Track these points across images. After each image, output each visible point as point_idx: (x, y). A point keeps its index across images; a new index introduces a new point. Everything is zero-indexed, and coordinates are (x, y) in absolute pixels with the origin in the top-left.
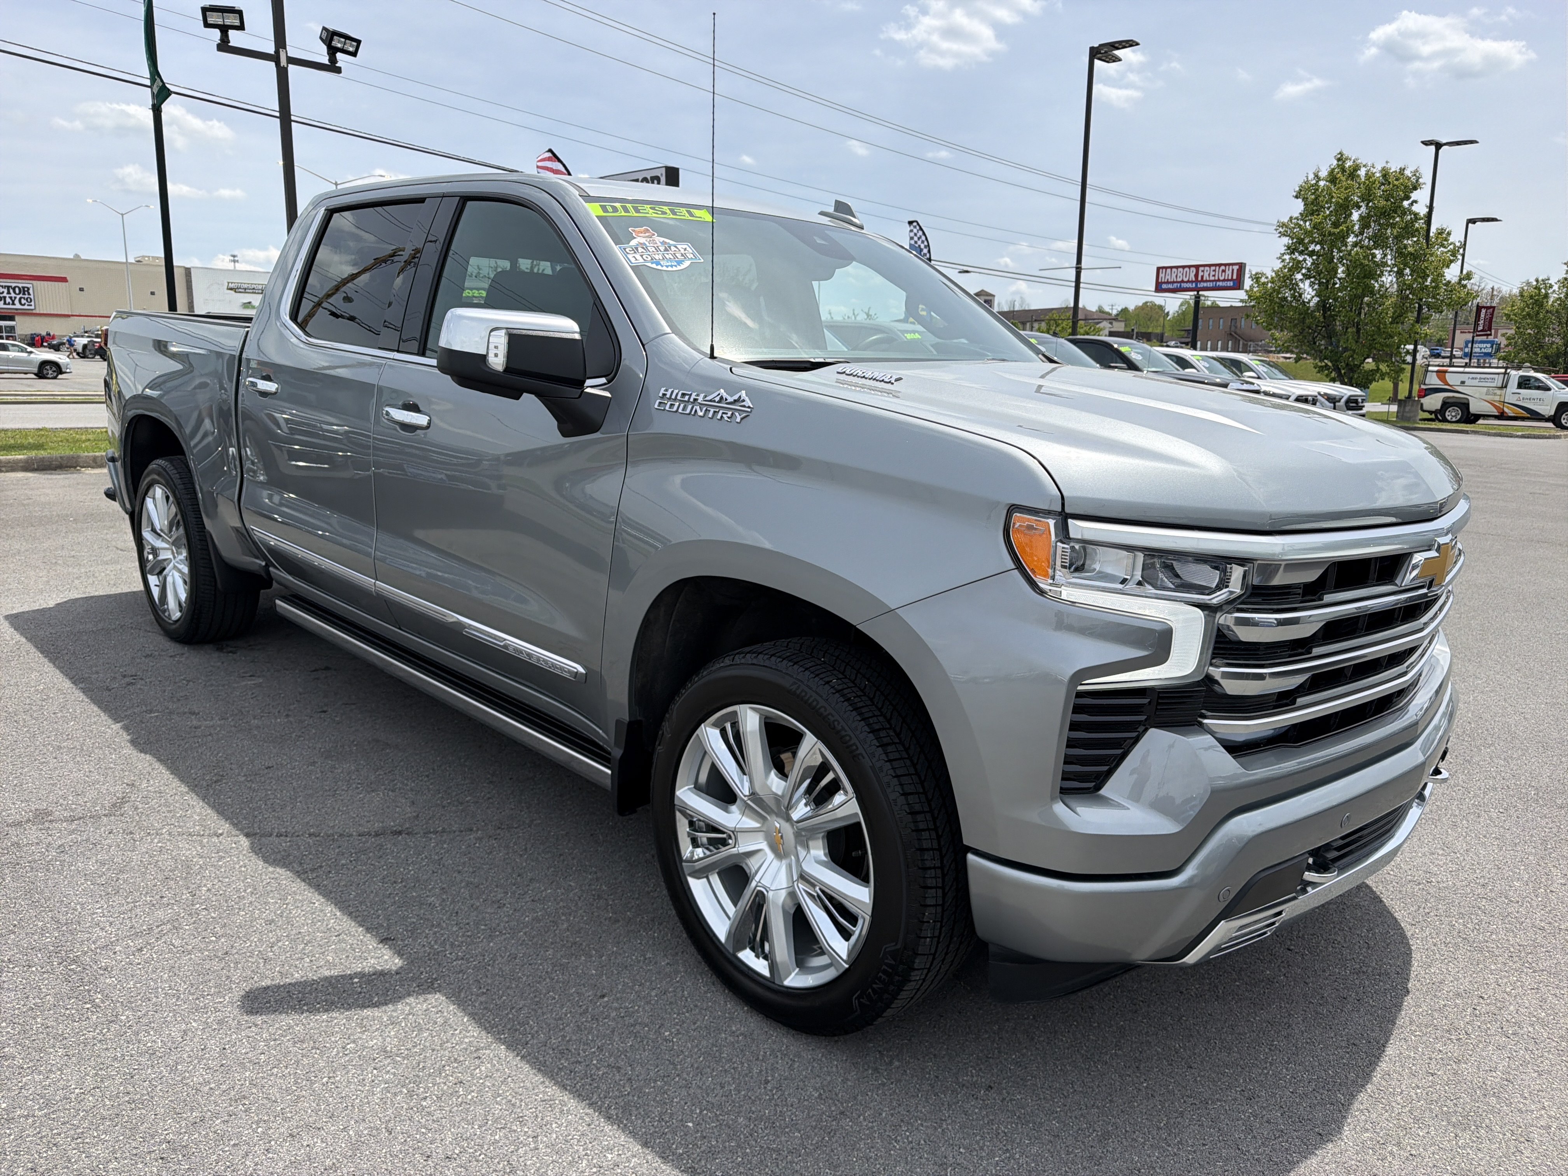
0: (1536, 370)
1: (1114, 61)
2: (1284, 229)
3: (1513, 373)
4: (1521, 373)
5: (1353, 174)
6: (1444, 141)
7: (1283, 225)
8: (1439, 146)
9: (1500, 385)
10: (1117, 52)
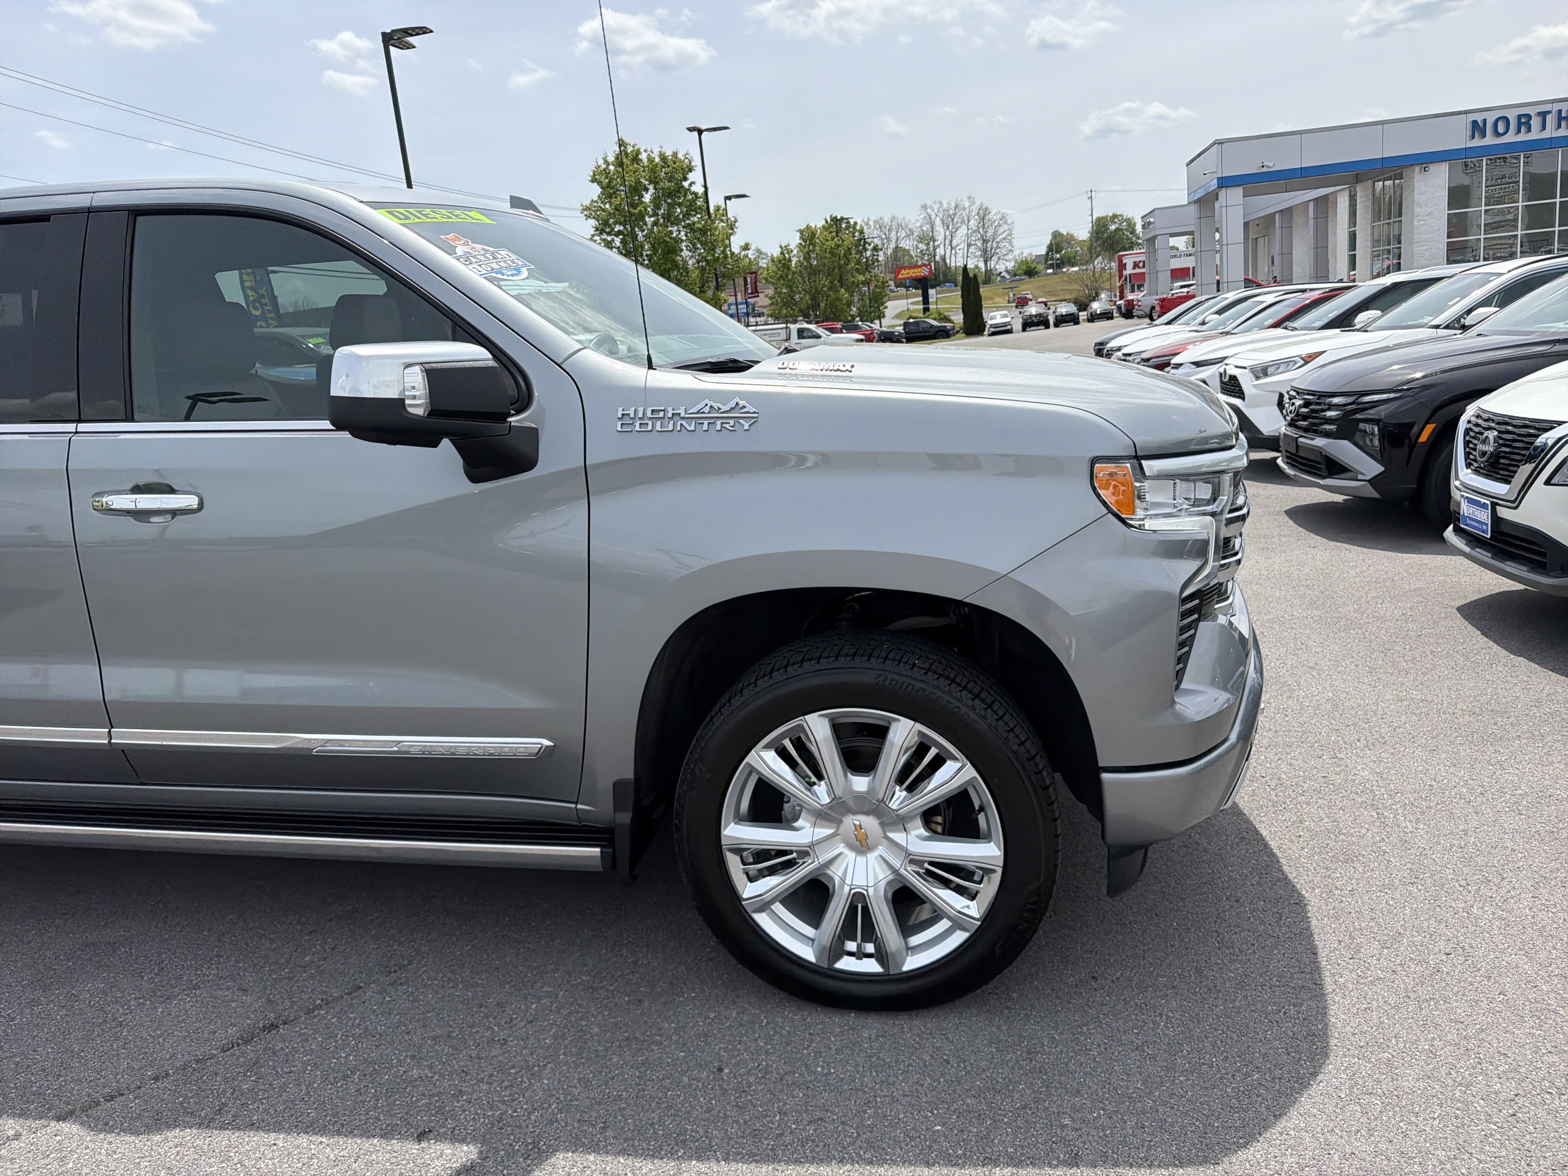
0: (808, 323)
1: (408, 48)
2: (589, 211)
3: (792, 326)
4: (798, 326)
5: (636, 159)
6: (703, 128)
7: (587, 208)
8: (700, 132)
9: (785, 338)
10: (411, 40)
